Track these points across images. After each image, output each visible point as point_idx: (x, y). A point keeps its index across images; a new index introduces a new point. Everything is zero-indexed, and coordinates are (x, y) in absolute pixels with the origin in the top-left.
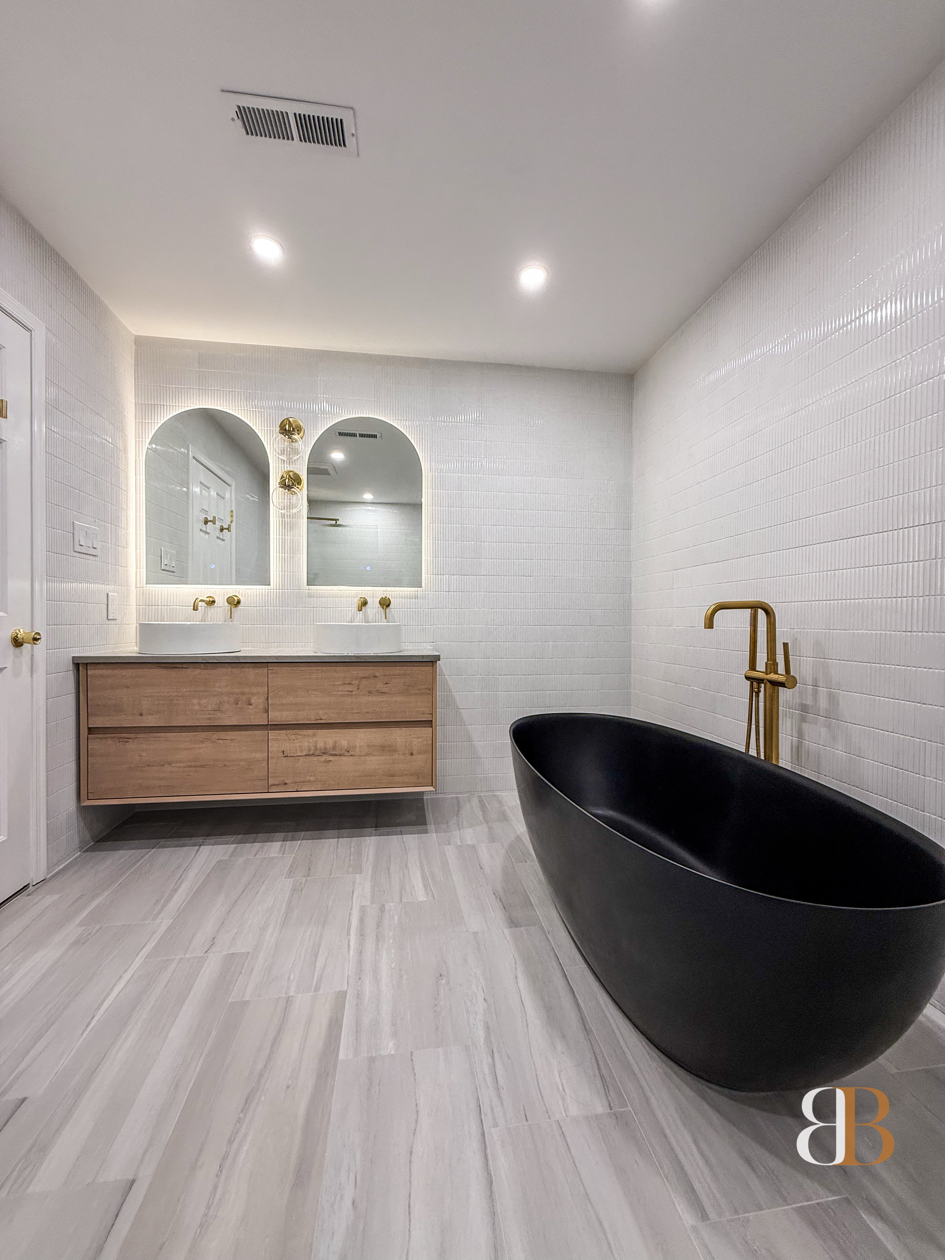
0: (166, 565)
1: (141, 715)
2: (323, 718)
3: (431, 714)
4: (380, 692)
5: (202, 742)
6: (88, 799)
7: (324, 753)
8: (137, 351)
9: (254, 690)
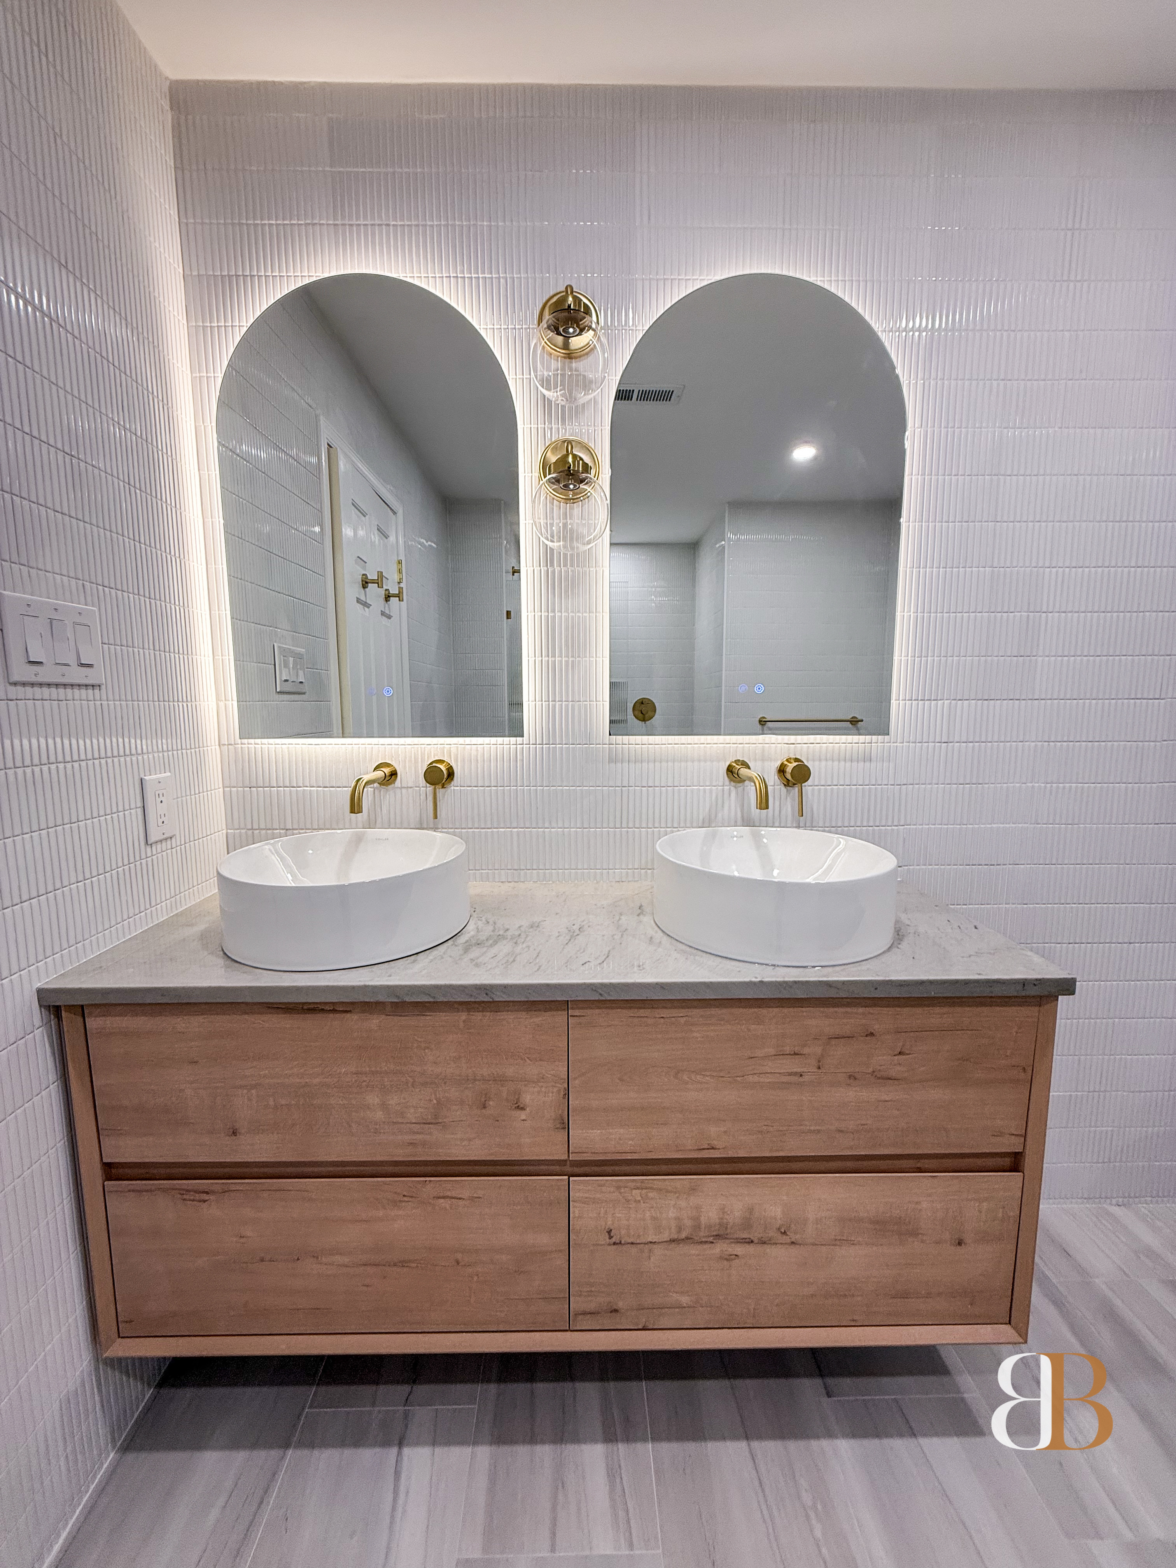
0: (286, 681)
1: (234, 1133)
2: (715, 1143)
3: (1021, 1135)
4: (882, 1078)
5: (395, 1204)
6: (119, 1337)
7: (718, 1236)
8: (177, 129)
9: (532, 1070)
